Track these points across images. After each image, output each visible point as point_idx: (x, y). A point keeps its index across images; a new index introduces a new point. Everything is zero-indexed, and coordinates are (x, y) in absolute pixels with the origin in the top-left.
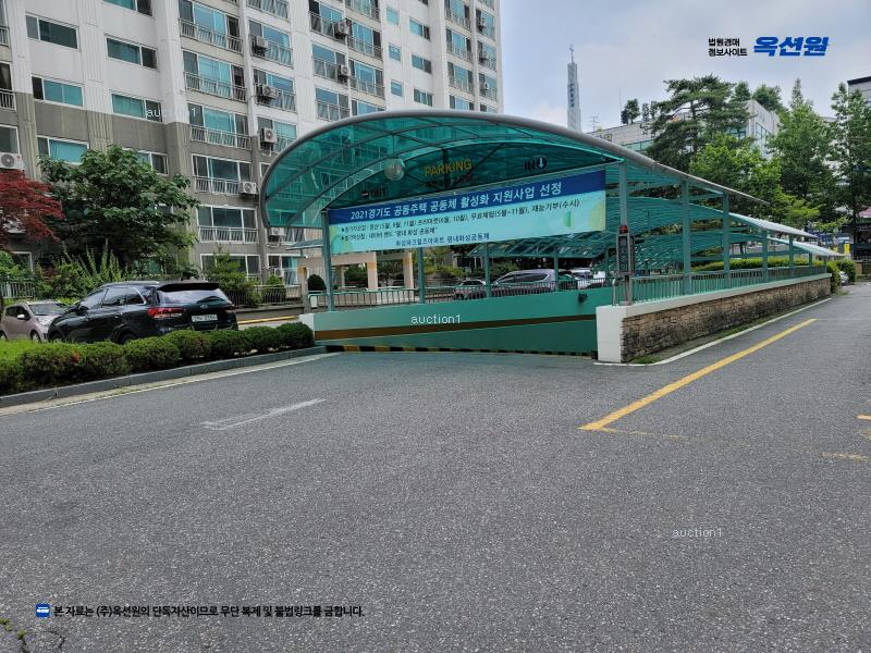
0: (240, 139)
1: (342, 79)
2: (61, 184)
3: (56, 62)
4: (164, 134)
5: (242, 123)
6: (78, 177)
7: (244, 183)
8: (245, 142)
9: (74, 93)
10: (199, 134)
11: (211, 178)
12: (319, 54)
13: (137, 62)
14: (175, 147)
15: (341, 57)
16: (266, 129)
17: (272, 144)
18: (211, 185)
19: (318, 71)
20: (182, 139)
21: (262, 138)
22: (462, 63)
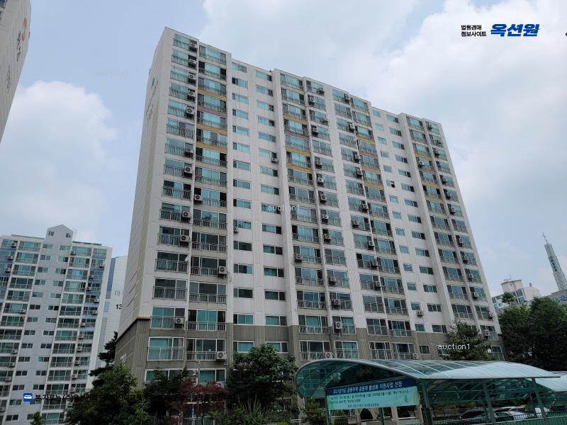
0: (324, 329)
1: (377, 288)
2: (241, 364)
3: (244, 306)
4: (288, 332)
5: (325, 320)
6: (248, 360)
7: (326, 353)
8: (326, 330)
9: (249, 318)
10: (303, 330)
11: (309, 352)
12: (363, 279)
13: (277, 299)
14: (292, 338)
15: (376, 278)
16: (336, 322)
17: (340, 330)
18: (309, 356)
19: (364, 287)
20: (295, 333)
21: (335, 327)
22: (452, 265)
